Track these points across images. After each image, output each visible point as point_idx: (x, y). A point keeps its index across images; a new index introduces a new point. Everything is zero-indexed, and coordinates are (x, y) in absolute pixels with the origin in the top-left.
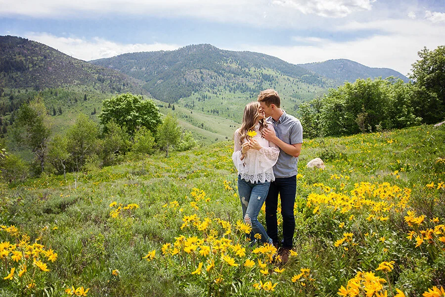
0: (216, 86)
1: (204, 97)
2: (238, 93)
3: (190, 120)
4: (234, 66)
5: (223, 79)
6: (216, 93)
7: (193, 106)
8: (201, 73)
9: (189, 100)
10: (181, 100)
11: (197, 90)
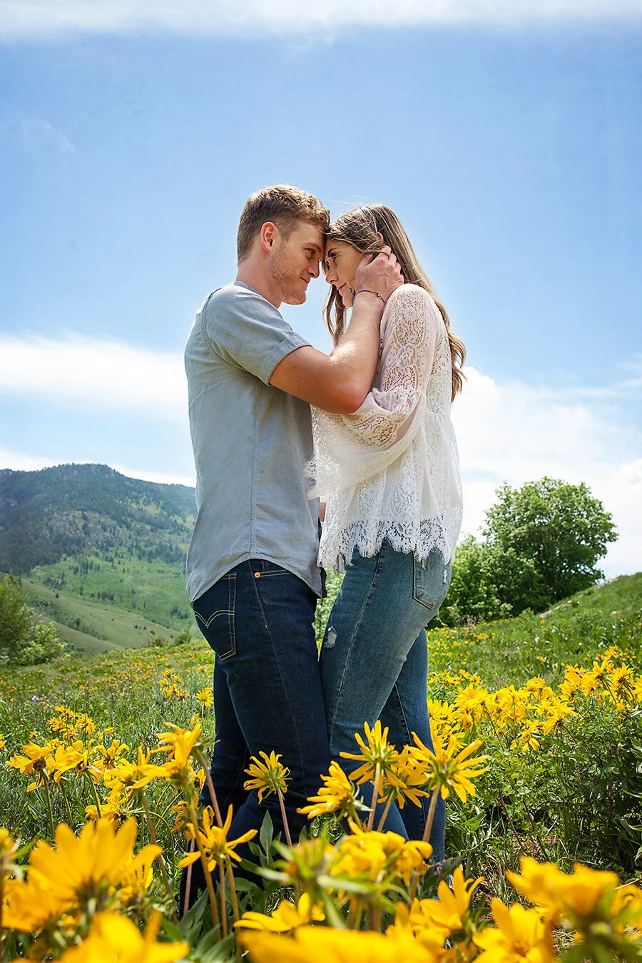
0: (112, 545)
1: (87, 567)
2: (159, 564)
3: (52, 610)
4: (152, 510)
5: (127, 532)
6: (111, 560)
7: (63, 583)
8: (85, 518)
9: (54, 571)
10: (39, 571)
11: (74, 552)
